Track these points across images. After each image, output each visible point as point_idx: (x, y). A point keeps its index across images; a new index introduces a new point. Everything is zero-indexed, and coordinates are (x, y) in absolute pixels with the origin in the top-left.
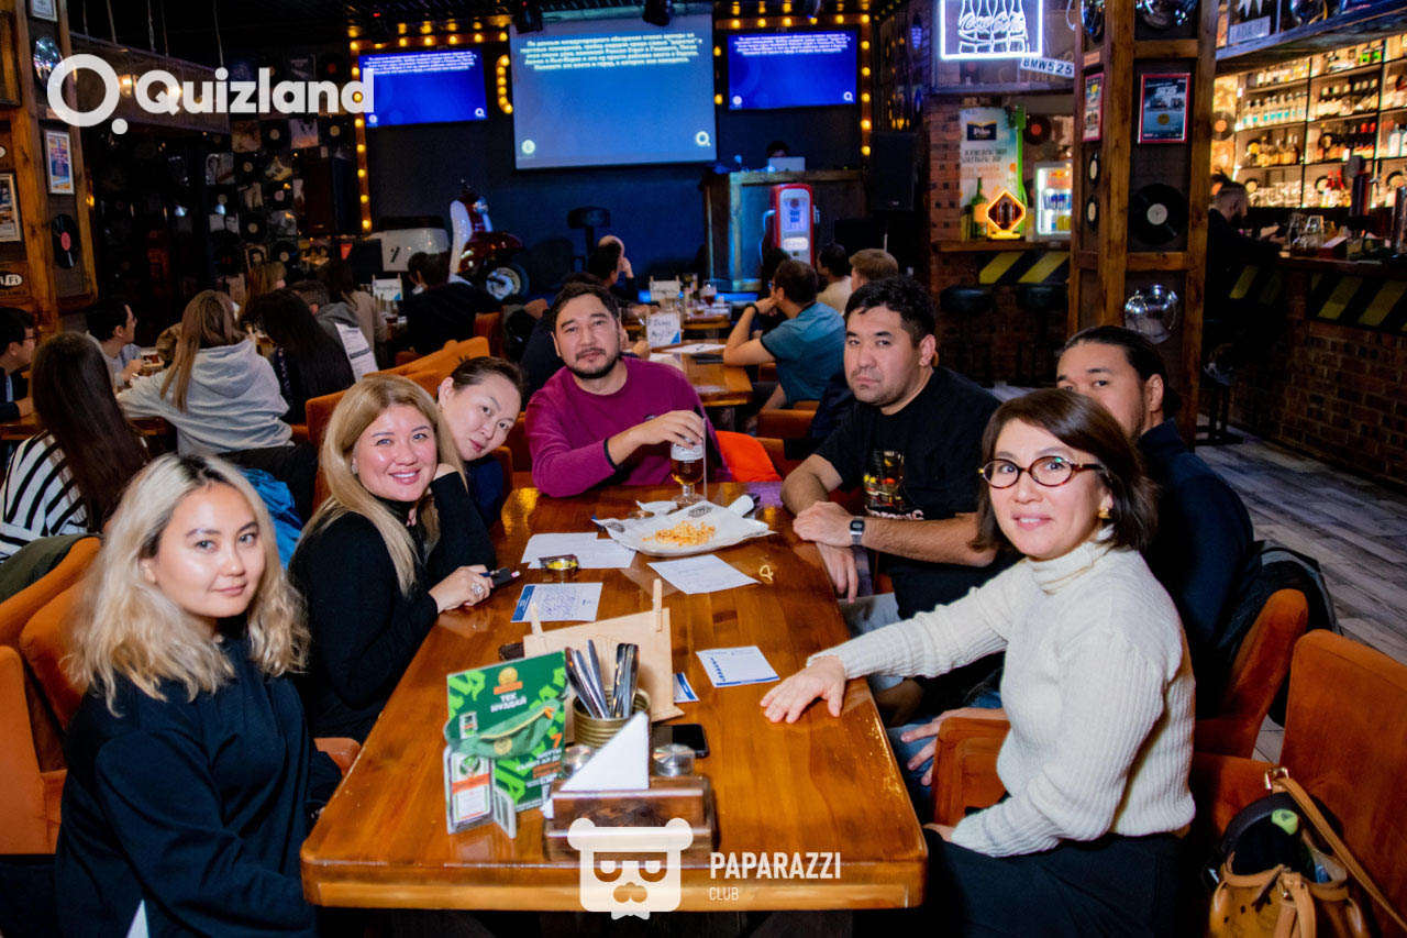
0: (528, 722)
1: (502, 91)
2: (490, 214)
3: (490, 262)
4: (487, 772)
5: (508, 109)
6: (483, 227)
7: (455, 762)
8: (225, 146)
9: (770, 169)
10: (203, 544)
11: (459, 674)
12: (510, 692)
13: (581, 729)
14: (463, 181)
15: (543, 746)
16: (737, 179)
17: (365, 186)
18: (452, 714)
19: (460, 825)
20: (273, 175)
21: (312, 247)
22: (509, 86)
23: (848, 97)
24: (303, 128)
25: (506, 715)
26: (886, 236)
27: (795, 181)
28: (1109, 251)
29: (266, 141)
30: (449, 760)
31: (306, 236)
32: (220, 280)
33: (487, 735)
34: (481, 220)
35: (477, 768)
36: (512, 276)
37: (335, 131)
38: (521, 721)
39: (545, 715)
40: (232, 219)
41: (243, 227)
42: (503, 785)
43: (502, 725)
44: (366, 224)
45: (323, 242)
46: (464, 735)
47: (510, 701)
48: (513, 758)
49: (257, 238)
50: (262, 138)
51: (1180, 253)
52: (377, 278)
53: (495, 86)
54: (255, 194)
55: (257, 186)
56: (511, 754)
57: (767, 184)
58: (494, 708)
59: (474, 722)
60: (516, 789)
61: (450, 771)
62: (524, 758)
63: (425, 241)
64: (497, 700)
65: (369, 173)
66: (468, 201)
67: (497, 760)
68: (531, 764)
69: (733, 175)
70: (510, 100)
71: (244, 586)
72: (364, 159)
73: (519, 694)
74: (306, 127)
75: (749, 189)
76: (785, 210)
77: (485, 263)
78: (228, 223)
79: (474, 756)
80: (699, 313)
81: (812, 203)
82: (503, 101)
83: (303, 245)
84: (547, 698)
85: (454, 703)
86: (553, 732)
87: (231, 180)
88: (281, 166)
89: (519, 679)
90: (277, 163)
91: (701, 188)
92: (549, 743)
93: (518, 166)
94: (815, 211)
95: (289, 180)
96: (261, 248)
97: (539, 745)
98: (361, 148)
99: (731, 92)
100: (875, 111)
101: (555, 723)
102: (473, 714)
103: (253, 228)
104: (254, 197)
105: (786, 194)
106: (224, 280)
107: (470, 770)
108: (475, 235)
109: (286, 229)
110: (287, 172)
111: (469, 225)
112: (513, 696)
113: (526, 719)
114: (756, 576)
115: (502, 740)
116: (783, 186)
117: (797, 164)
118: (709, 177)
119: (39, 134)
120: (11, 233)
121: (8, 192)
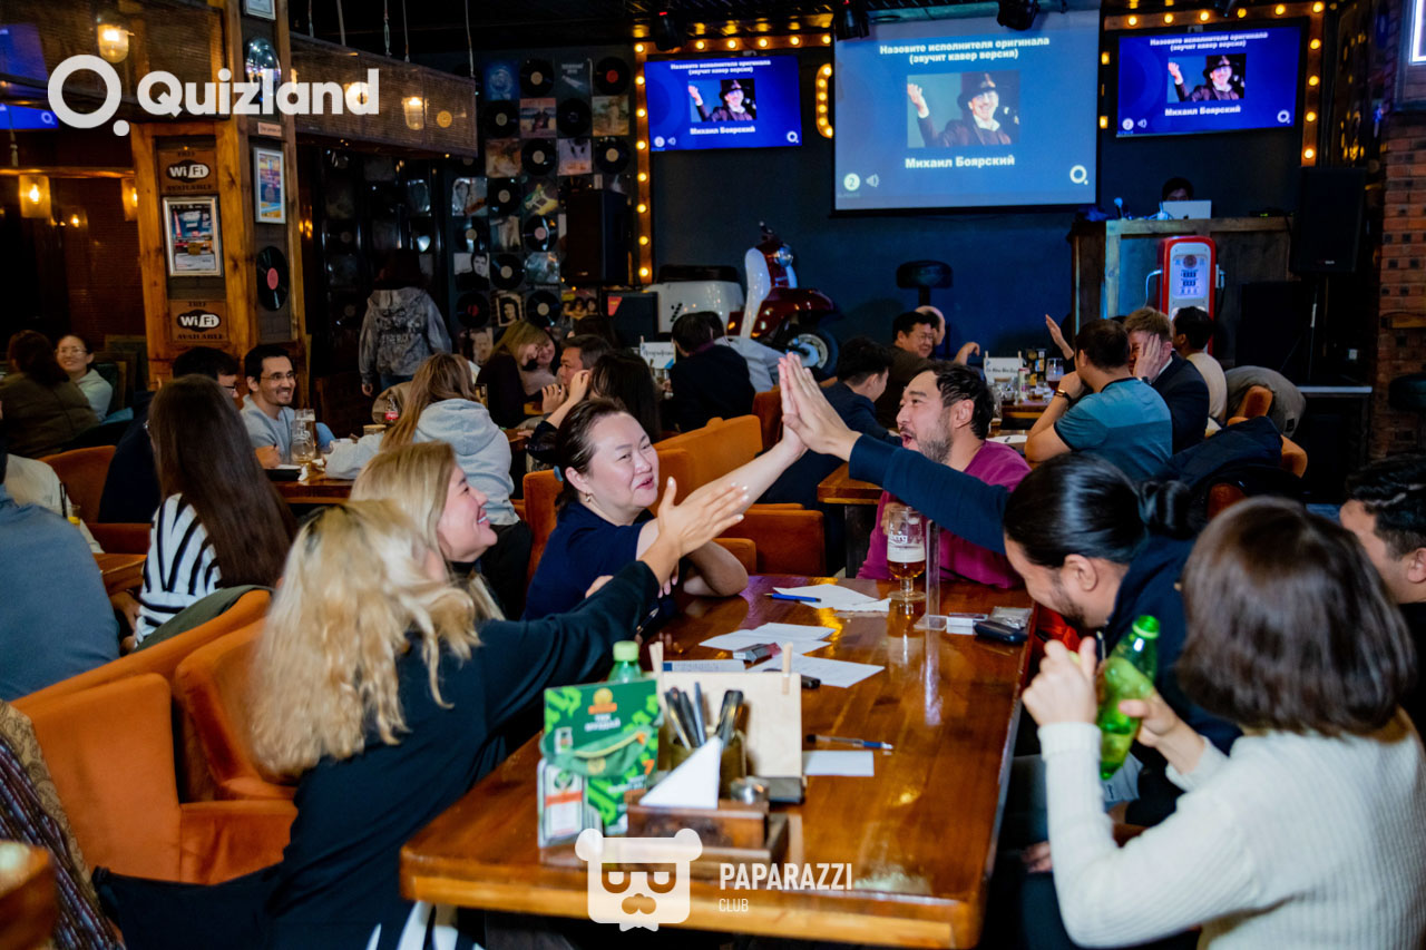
1: (822, 109)
2: (795, 265)
3: (791, 326)
5: (829, 132)
6: (786, 282)
8: (477, 169)
9: (1161, 216)
14: (762, 224)
16: (1115, 228)
17: (647, 226)
20: (535, 207)
21: (577, 299)
22: (831, 103)
23: (1284, 117)
24: (573, 150)
26: (1315, 306)
27: (1191, 233)
29: (528, 165)
31: (569, 284)
32: (462, 335)
34: (785, 274)
36: (818, 346)
37: (612, 155)
40: (483, 259)
41: (493, 270)
44: (644, 272)
45: (591, 293)
49: (510, 285)
50: (523, 160)
52: (646, 341)
53: (814, 103)
54: (511, 229)
55: (514, 220)
57: (1155, 235)
63: (711, 297)
65: (653, 208)
66: (767, 249)
69: (1109, 223)
70: (832, 122)
72: (647, 192)
74: (578, 149)
75: (1130, 242)
76: (1176, 270)
77: (787, 328)
78: (476, 265)
80: (1034, 398)
81: (1215, 260)
82: (823, 122)
83: (568, 295)
87: (482, 212)
88: (544, 197)
90: (540, 192)
91: (1070, 239)
93: (839, 206)
94: (1218, 272)
95: (551, 216)
96: (515, 297)
98: (643, 177)
99: (1120, 111)
100: (1323, 136)
103: (506, 272)
104: (507, 234)
105: (1179, 250)
106: (468, 335)
108: (773, 292)
109: (547, 276)
110: (551, 204)
111: (769, 278)
116: (1176, 238)
117: (1200, 210)
118: (1081, 224)
119: (247, 151)
120: (208, 266)
121: (209, 219)
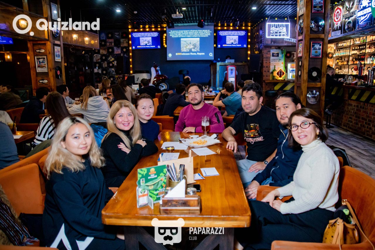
0: (157, 182)
1: (164, 42)
2: (160, 70)
3: (160, 82)
4: (147, 193)
5: (166, 46)
6: (159, 73)
7: (139, 190)
8: (98, 52)
9: (226, 62)
10: (76, 138)
11: (141, 169)
12: (153, 174)
13: (170, 183)
14: (154, 62)
15: (161, 187)
16: (218, 64)
17: (131, 63)
18: (139, 179)
19: (140, 206)
20: (110, 60)
21: (118, 77)
22: (166, 41)
23: (245, 46)
24: (117, 49)
25: (152, 179)
26: (253, 78)
27: (232, 65)
28: (303, 82)
29: (108, 52)
30: (138, 190)
31: (117, 74)
32: (96, 84)
33: (147, 184)
34: (158, 72)
35: (145, 192)
36: (165, 85)
37: (125, 50)
38: (155, 181)
39: (161, 180)
40: (100, 70)
41: (102, 71)
42: (151, 196)
43: (151, 182)
44: (131, 72)
45: (121, 76)
46: (141, 184)
47: (153, 176)
48: (153, 190)
49: (105, 75)
50: (107, 51)
51: (320, 83)
52: (133, 84)
54: (105, 64)
55: (106, 62)
56: (153, 189)
57: (225, 65)
58: (149, 178)
59: (144, 181)
60: (154, 198)
61: (138, 192)
62: (156, 190)
63: (145, 76)
64: (150, 176)
65: (133, 60)
66: (155, 67)
67: (149, 190)
68: (158, 192)
69: (217, 63)
70: (166, 44)
71: (87, 147)
72: (131, 57)
73: (155, 174)
74: (118, 49)
75: (221, 66)
76: (229, 72)
77: (159, 82)
78: (99, 71)
79: (144, 189)
80: (208, 94)
81: (236, 70)
82: (164, 44)
83: (117, 76)
84: (162, 176)
85: (139, 176)
86: (163, 184)
87: (100, 61)
88: (111, 58)
89: (155, 171)
90: (111, 57)
91: (210, 66)
92: (162, 187)
93: (168, 59)
94: (237, 72)
95: (113, 61)
96: (106, 77)
97: (160, 187)
98: (131, 54)
99: (218, 44)
100: (251, 49)
101: (164, 182)
102: (144, 179)
103: (104, 72)
104: (105, 65)
105: (230, 68)
106: (97, 84)
107: (143, 193)
108: (157, 75)
109: (112, 73)
110: (113, 59)
111: (155, 73)
112: (154, 175)
113: (157, 181)
114: (216, 152)
115: (151, 185)
116: (229, 66)
117: (233, 61)
118: (212, 64)
119: (53, 47)
120: (45, 70)
121: (45, 61)
